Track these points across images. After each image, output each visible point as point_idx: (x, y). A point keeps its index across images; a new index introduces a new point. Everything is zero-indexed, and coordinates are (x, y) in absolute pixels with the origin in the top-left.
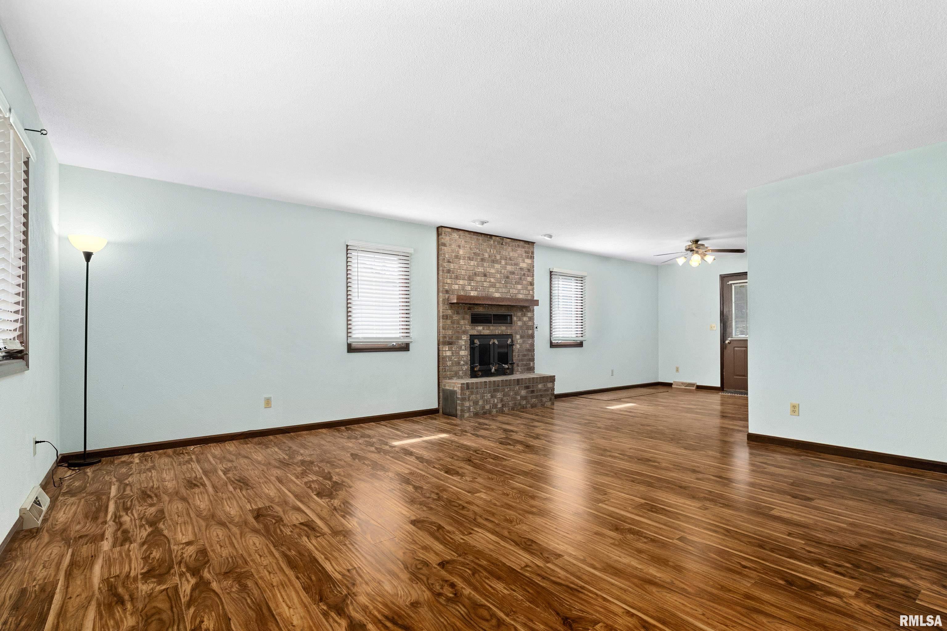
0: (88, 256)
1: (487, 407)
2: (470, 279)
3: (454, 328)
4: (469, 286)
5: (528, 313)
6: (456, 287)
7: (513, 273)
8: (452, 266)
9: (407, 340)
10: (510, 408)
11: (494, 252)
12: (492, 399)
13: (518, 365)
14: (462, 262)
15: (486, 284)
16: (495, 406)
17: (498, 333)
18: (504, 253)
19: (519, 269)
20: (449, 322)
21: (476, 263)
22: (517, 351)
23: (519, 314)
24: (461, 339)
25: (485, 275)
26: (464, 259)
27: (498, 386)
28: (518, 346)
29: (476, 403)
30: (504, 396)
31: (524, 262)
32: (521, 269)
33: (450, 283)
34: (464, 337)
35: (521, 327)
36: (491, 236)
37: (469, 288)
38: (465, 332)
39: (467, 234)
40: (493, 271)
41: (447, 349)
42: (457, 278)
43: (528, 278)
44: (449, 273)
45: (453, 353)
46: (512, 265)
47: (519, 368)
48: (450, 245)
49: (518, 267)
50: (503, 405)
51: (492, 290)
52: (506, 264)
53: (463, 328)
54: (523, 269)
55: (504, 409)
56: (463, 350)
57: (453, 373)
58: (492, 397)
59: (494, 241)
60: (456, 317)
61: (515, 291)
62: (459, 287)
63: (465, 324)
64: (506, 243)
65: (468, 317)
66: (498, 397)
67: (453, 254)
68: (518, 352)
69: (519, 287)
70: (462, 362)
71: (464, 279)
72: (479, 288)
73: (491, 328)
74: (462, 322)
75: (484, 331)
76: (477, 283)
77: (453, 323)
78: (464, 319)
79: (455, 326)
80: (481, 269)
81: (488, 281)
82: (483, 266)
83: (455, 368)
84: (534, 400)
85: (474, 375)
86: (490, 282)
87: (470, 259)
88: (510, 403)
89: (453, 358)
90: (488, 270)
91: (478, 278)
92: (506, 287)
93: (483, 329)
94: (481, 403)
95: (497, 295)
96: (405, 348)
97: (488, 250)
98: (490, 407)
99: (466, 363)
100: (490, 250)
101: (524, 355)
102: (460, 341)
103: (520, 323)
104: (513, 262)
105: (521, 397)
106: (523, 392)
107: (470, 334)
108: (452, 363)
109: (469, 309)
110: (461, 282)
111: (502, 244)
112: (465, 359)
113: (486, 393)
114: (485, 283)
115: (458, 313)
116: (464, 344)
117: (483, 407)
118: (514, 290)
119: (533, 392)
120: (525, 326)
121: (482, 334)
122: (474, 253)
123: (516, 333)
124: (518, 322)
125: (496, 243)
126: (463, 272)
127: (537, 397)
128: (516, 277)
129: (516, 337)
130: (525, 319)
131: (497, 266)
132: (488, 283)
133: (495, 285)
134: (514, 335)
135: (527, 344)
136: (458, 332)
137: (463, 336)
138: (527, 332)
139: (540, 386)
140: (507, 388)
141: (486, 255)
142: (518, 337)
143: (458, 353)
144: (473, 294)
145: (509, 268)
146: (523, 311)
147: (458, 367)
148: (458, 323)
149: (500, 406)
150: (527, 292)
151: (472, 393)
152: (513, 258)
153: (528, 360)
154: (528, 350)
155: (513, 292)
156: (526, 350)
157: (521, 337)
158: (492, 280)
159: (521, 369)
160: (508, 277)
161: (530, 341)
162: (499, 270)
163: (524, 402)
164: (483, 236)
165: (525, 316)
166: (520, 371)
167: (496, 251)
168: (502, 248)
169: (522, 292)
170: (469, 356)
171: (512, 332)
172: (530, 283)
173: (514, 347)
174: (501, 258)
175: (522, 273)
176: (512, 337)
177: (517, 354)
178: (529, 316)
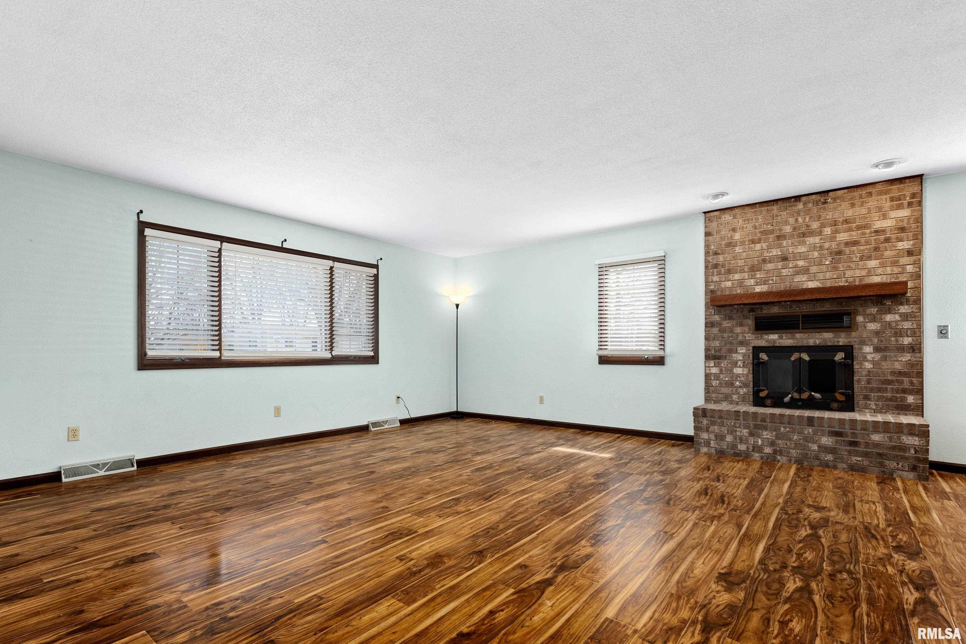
0: (457, 306)
1: (742, 447)
2: (753, 269)
3: (723, 338)
4: (752, 281)
5: (902, 307)
6: (729, 284)
7: (855, 243)
8: (721, 258)
9: (661, 353)
10: (793, 459)
11: (804, 221)
13: (867, 398)
14: (738, 249)
15: (785, 272)
16: (759, 449)
17: (815, 343)
19: (871, 233)
20: (715, 330)
21: (764, 245)
22: (865, 373)
23: (874, 310)
24: (736, 352)
25: (785, 259)
26: (743, 243)
27: (765, 421)
28: (869, 366)
29: (720, 437)
30: (777, 437)
31: (885, 217)
32: (877, 232)
33: (718, 280)
34: (743, 350)
35: (877, 333)
36: (798, 198)
38: (743, 343)
39: (747, 210)
40: (802, 249)
41: (712, 365)
42: (729, 272)
43: (900, 244)
44: (716, 268)
45: (721, 370)
46: (849, 230)
47: (873, 403)
48: (718, 232)
49: (868, 231)
50: (775, 452)
51: (800, 278)
53: (740, 338)
54: (884, 231)
56: (740, 367)
57: (721, 396)
58: (751, 434)
59: (805, 204)
60: (726, 324)
61: (861, 273)
62: (733, 284)
63: (744, 332)
64: (835, 199)
65: (750, 322)
66: (765, 437)
67: (723, 243)
68: (868, 376)
69: (873, 263)
70: (738, 383)
71: (742, 271)
72: (772, 280)
73: (798, 336)
74: (738, 330)
75: (781, 341)
76: (767, 273)
77: (722, 331)
78: (741, 325)
79: (726, 335)
80: (776, 252)
81: (791, 265)
82: (780, 246)
83: (725, 390)
84: (860, 459)
85: (758, 402)
86: (796, 267)
87: (753, 242)
88: (793, 451)
89: (722, 376)
90: (791, 250)
91: (770, 266)
92: (835, 268)
93: (781, 338)
94: (729, 438)
95: (812, 285)
96: (659, 361)
97: (792, 220)
98: (748, 448)
99: (745, 385)
100: (797, 219)
101: (890, 382)
102: (734, 355)
103: (872, 326)
104: (854, 225)
105: (819, 447)
106: (826, 441)
107: (752, 345)
108: (720, 383)
109: (752, 310)
110: (737, 276)
111: (825, 203)
112: (743, 379)
113: (739, 427)
114: (783, 271)
115: (731, 318)
116: (741, 358)
117: (734, 446)
118: (858, 271)
119: (854, 444)
120: (888, 333)
121: (777, 344)
122: (761, 232)
123: (863, 343)
124: (869, 324)
125: (810, 205)
126: (741, 263)
127: (866, 455)
128: (862, 248)
129: (860, 349)
130: (889, 318)
131: (811, 240)
132: (791, 270)
133: (808, 270)
134: (856, 346)
135: (896, 363)
136: (731, 343)
137: (739, 348)
138: (897, 341)
139: (876, 437)
140: (785, 428)
141: (788, 229)
142: (868, 349)
143: (731, 371)
144: (758, 289)
145: (843, 237)
147: (730, 389)
148: (732, 331)
150: (897, 269)
151: (713, 423)
152: (855, 219)
153: (904, 391)
154: (900, 373)
155: (855, 274)
156: (891, 372)
157: (877, 349)
158: (801, 263)
159: (876, 405)
160: (840, 253)
161: (907, 357)
162: (818, 245)
163: (829, 457)
164: (780, 202)
165: (890, 313)
166: (874, 407)
167: (811, 218)
168: (824, 209)
169: (879, 271)
170: (751, 376)
171: (850, 342)
172: (908, 251)
173: (856, 367)
174: (823, 226)
175: (882, 237)
176: (849, 350)
177: (864, 379)
178: (903, 311)
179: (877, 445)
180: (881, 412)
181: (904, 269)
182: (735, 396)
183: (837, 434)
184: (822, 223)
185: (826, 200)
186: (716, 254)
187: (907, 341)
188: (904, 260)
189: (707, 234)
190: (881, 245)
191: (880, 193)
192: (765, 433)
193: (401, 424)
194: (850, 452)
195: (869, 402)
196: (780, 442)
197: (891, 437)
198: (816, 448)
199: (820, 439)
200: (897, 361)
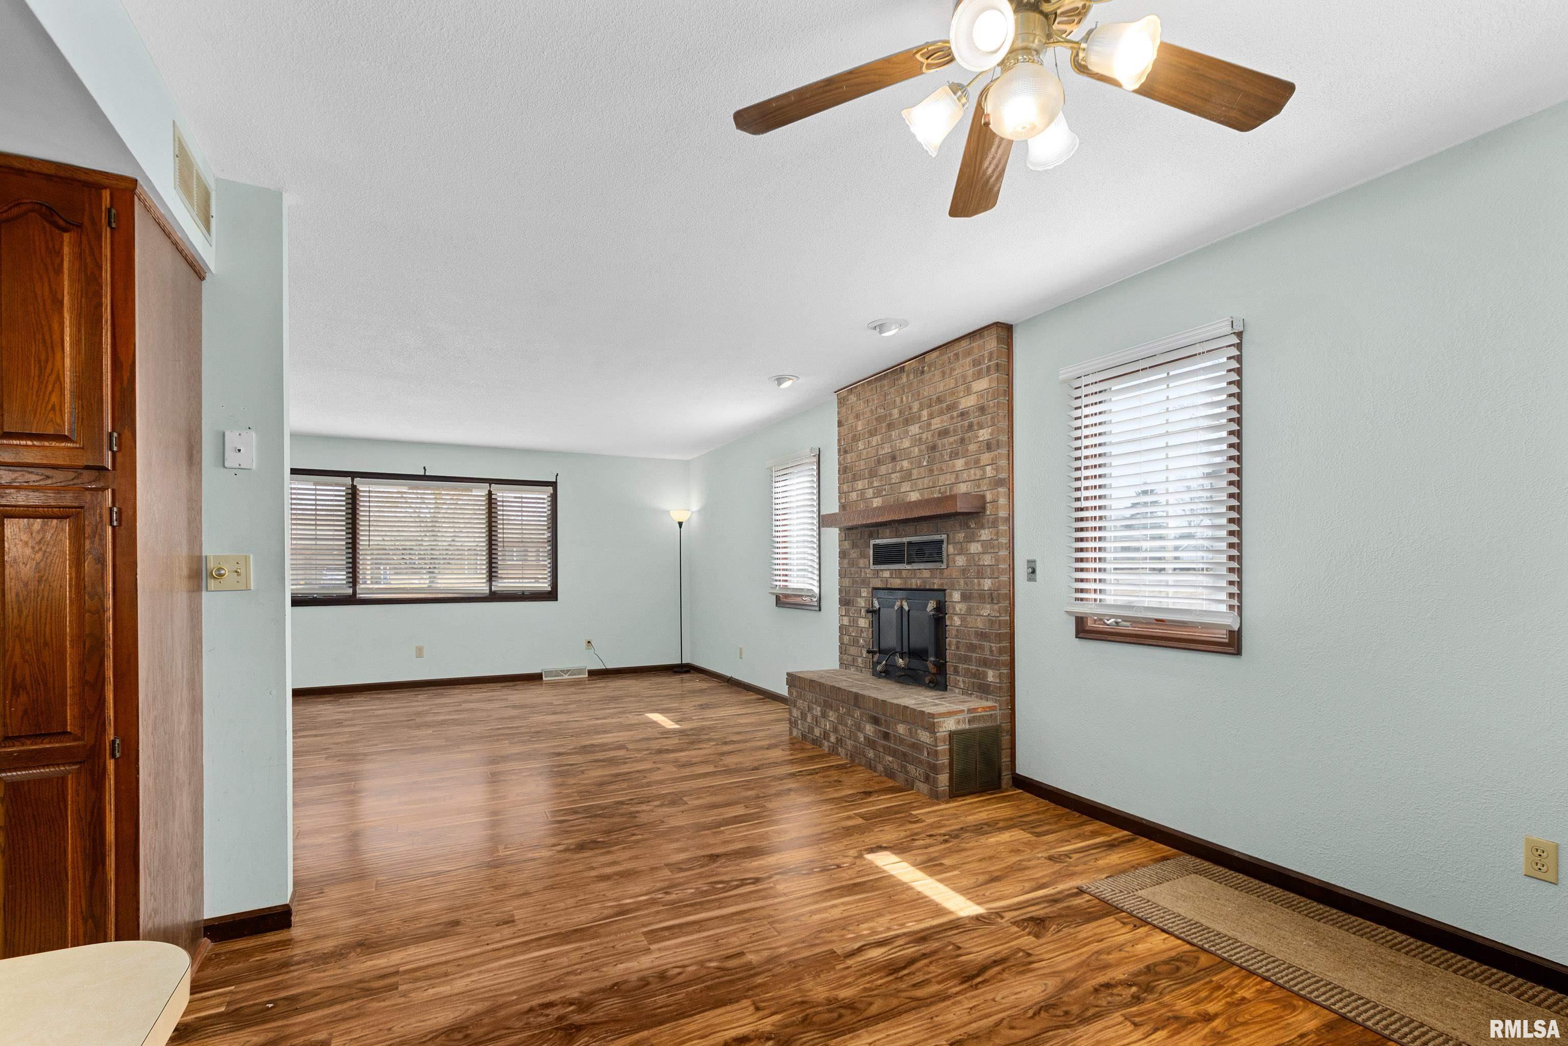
0: (680, 524)
1: (817, 732)
2: (872, 474)
3: (852, 574)
4: (871, 490)
5: (982, 531)
6: (855, 496)
7: (946, 433)
8: (849, 457)
10: (848, 752)
11: (907, 401)
12: (823, 720)
13: (956, 672)
14: (861, 445)
16: (827, 735)
17: (916, 585)
18: (927, 391)
19: (958, 416)
21: (879, 438)
22: (954, 632)
23: (961, 536)
24: (861, 597)
25: (894, 459)
26: (864, 436)
28: (957, 621)
29: (804, 716)
30: (838, 720)
31: (968, 391)
32: (962, 414)
33: (847, 489)
34: (865, 593)
35: (964, 571)
36: (903, 364)
37: (870, 493)
38: (865, 582)
40: (906, 444)
41: (844, 613)
42: (855, 478)
43: (981, 433)
44: (846, 472)
45: (850, 621)
46: (941, 413)
47: (961, 679)
48: (847, 419)
49: (955, 414)
50: (837, 740)
51: (905, 487)
52: (931, 416)
53: (863, 575)
54: (967, 413)
55: (839, 748)
56: (862, 617)
57: (850, 658)
58: (823, 714)
59: (908, 373)
60: (853, 554)
61: (951, 479)
62: (857, 495)
63: (867, 563)
64: (929, 366)
65: (870, 552)
66: (830, 718)
67: (851, 435)
68: (957, 637)
69: (960, 463)
70: (861, 641)
71: (864, 477)
72: (885, 490)
73: (903, 572)
74: (862, 563)
75: (892, 580)
76: (881, 480)
77: (851, 564)
78: (864, 556)
79: (853, 570)
80: (887, 449)
81: (898, 469)
82: (890, 439)
83: (853, 650)
84: (891, 759)
85: (875, 669)
86: (902, 470)
87: (871, 433)
88: (849, 742)
89: (851, 629)
90: (898, 445)
91: (883, 470)
92: (931, 472)
93: (891, 574)
94: (809, 718)
95: (914, 496)
96: (816, 605)
97: (898, 400)
98: (821, 733)
99: (866, 644)
100: (902, 398)
101: (972, 648)
102: (859, 600)
103: (961, 561)
104: (944, 405)
107: (871, 585)
108: (850, 639)
109: (872, 535)
110: (860, 485)
111: (922, 371)
112: (864, 634)
113: (815, 703)
114: (893, 476)
115: (857, 546)
116: (863, 604)
117: (812, 729)
118: (948, 476)
119: (886, 736)
120: (973, 572)
121: (888, 585)
122: (877, 419)
123: (952, 586)
124: (957, 558)
126: (863, 464)
128: (951, 440)
129: (951, 596)
130: (975, 548)
131: (912, 430)
132: (898, 474)
133: (911, 474)
134: (947, 591)
135: (979, 619)
136: (857, 582)
137: (862, 590)
138: (979, 584)
141: (895, 414)
142: (956, 596)
143: (857, 622)
144: (875, 504)
145: (936, 423)
146: (969, 527)
147: (856, 649)
148: (857, 565)
150: (979, 473)
152: (945, 395)
153: (985, 663)
154: (982, 635)
155: (946, 480)
156: (975, 633)
157: (965, 597)
158: (906, 464)
159: (964, 682)
160: (933, 448)
161: (987, 610)
162: (918, 436)
165: (973, 540)
166: (962, 686)
167: (913, 395)
168: (922, 381)
169: (965, 476)
170: (871, 630)
171: (942, 584)
172: (987, 444)
173: (948, 623)
174: (921, 409)
175: (966, 423)
176: (941, 596)
177: (954, 641)
178: (983, 538)
179: (902, 741)
180: (967, 694)
181: (984, 472)
182: (860, 660)
183: (875, 721)
184: (921, 404)
185: (923, 367)
186: (846, 452)
187: (987, 584)
188: (986, 458)
189: (840, 424)
190: (967, 435)
191: (968, 353)
193: (589, 675)
194: (885, 748)
195: (958, 678)
196: (840, 727)
197: (910, 730)
198: (862, 739)
199: (865, 726)
200: (979, 615)
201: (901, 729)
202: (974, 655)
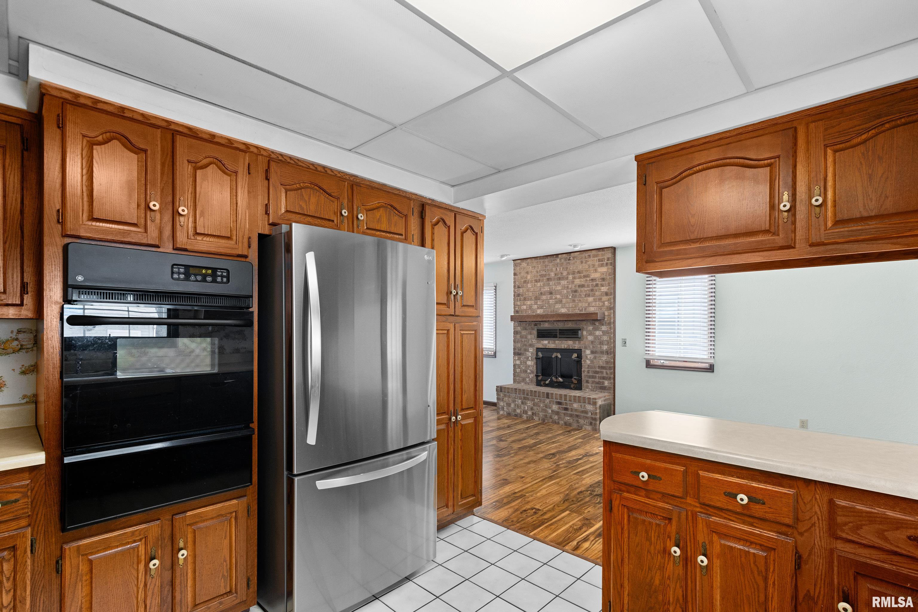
1: (518, 411)
2: (537, 298)
3: (522, 341)
4: (536, 306)
5: (603, 327)
6: (525, 307)
7: (583, 286)
8: (521, 290)
9: (493, 350)
10: (541, 418)
11: (560, 270)
12: (523, 405)
13: (587, 382)
14: (529, 285)
15: (551, 301)
16: (525, 412)
17: (564, 347)
18: (571, 268)
19: (590, 280)
20: (518, 336)
21: (542, 283)
22: (586, 366)
23: (591, 328)
24: (528, 351)
25: (551, 293)
26: (531, 282)
27: (528, 395)
28: (588, 362)
29: (509, 405)
30: (534, 405)
31: (596, 271)
32: (592, 280)
33: (520, 304)
34: (531, 350)
35: (592, 342)
36: (557, 255)
37: (535, 307)
38: (531, 345)
39: (533, 259)
40: (559, 288)
41: (517, 359)
42: (525, 299)
43: (603, 288)
44: (519, 296)
45: (521, 362)
46: (580, 278)
47: (590, 385)
48: (520, 273)
49: (588, 279)
50: (533, 414)
51: (558, 306)
52: (574, 278)
53: (530, 342)
54: (595, 279)
55: (535, 417)
56: (530, 360)
57: (521, 379)
58: (522, 403)
59: (560, 259)
60: (524, 333)
61: (585, 305)
62: (527, 307)
63: (532, 338)
64: (574, 258)
65: (535, 332)
66: (528, 405)
67: (522, 280)
68: (588, 368)
69: (590, 299)
70: (529, 371)
71: (531, 300)
72: (545, 306)
73: (557, 342)
74: (529, 337)
75: (549, 345)
76: (543, 302)
77: (522, 337)
78: (531, 334)
79: (523, 340)
80: (547, 289)
81: (554, 298)
82: (549, 285)
83: (523, 375)
84: (569, 418)
85: (537, 383)
86: (556, 298)
87: (536, 281)
88: (540, 414)
89: (521, 366)
90: (554, 288)
91: (544, 297)
92: (574, 301)
93: (549, 343)
94: (512, 406)
95: (563, 311)
96: (494, 355)
97: (554, 269)
98: (521, 412)
99: (532, 372)
100: (557, 269)
101: (596, 372)
102: (527, 353)
103: (590, 338)
104: (582, 275)
105: (552, 411)
106: (555, 407)
107: (536, 347)
108: (520, 370)
109: (536, 325)
110: (529, 303)
111: (569, 260)
112: (531, 368)
113: (517, 399)
114: (550, 301)
115: (526, 329)
116: (530, 355)
117: (515, 410)
118: (584, 303)
119: (566, 409)
120: (597, 342)
121: (547, 347)
122: (540, 275)
123: (586, 348)
124: (589, 337)
125: (563, 260)
126: (531, 294)
127: (571, 416)
128: (586, 289)
129: (585, 352)
130: (598, 333)
131: (563, 282)
132: (554, 300)
133: (562, 301)
134: (583, 350)
136: (526, 345)
137: (529, 349)
138: (601, 347)
140: (537, 399)
141: (552, 275)
142: (588, 352)
143: (526, 363)
144: (539, 312)
145: (577, 282)
146: (595, 325)
147: (525, 374)
148: (526, 338)
149: (530, 413)
150: (601, 304)
151: (505, 396)
152: (583, 271)
153: (604, 378)
154: (602, 367)
155: (583, 305)
156: (598, 366)
157: (592, 352)
158: (558, 296)
159: (591, 386)
160: (576, 291)
161: (605, 358)
162: (566, 286)
163: (556, 417)
164: (549, 257)
165: (598, 330)
166: (590, 388)
167: (563, 268)
168: (569, 263)
169: (593, 304)
170: (535, 366)
171: (580, 347)
172: (606, 293)
173: (583, 363)
174: (568, 274)
175: (595, 283)
176: (579, 352)
177: (586, 370)
178: (603, 329)
179: (576, 410)
180: (593, 391)
181: (604, 304)
182: (527, 379)
183: (559, 403)
184: (568, 272)
185: (570, 258)
186: (519, 287)
187: (605, 347)
188: (605, 298)
189: (515, 274)
190: (594, 288)
191: (595, 256)
192: (528, 402)
194: (565, 414)
195: (588, 385)
196: (535, 408)
197: (581, 406)
198: (550, 412)
199: (552, 406)
200: (601, 359)
201: (575, 406)
202: (597, 375)
